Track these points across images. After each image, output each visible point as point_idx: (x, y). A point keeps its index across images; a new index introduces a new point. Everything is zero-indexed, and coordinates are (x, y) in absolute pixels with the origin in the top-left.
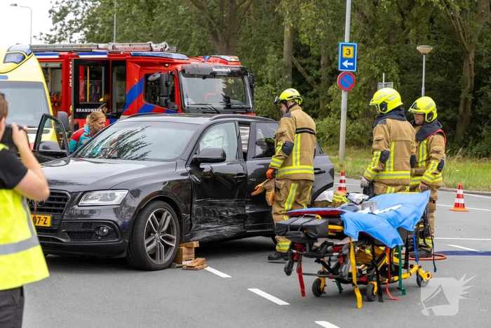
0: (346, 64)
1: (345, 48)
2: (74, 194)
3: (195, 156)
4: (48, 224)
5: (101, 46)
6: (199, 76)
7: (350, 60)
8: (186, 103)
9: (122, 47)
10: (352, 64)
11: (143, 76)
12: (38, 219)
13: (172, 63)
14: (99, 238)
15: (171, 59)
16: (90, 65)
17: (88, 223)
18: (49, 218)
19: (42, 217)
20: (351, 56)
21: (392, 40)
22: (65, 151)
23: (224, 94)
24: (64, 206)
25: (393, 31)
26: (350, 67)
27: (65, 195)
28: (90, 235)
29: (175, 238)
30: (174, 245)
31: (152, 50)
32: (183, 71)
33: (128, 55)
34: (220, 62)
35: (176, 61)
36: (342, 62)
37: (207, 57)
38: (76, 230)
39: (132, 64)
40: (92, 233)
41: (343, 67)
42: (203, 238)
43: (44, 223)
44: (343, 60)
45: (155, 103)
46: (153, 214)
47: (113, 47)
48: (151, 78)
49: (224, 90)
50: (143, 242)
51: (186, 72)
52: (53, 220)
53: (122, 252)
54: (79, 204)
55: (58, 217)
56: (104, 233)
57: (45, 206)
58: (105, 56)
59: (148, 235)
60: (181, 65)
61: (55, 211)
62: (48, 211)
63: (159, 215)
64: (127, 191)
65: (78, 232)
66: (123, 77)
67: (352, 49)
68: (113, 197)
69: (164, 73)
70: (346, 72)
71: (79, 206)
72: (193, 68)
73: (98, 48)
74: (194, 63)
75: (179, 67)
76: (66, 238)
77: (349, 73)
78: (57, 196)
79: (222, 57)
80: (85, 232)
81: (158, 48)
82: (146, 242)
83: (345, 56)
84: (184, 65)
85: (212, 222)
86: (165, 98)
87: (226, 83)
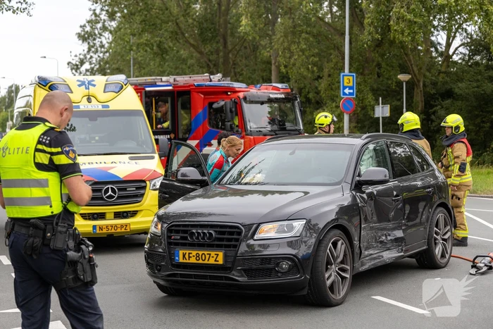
0: (347, 91)
1: (346, 78)
2: (249, 227)
3: (358, 178)
4: (221, 261)
5: (164, 79)
6: (257, 102)
7: (350, 88)
8: (249, 127)
9: (182, 80)
10: (351, 91)
11: (207, 104)
12: (207, 256)
13: (234, 91)
14: (279, 275)
15: (233, 88)
16: (155, 96)
17: (266, 259)
18: (221, 254)
19: (213, 253)
20: (351, 84)
21: (366, 72)
22: (206, 178)
23: (269, 116)
24: (237, 240)
25: (366, 65)
26: (350, 94)
27: (238, 227)
28: (269, 272)
29: (349, 268)
30: (348, 276)
31: (211, 81)
32: (245, 98)
33: (192, 85)
34: (272, 89)
35: (237, 89)
36: (344, 89)
37: (259, 85)
38: (254, 267)
39: (195, 94)
40: (271, 269)
41: (344, 94)
42: (369, 266)
43: (215, 261)
44: (345, 88)
45: (218, 128)
46: (330, 244)
47: (175, 80)
48: (215, 106)
49: (269, 113)
50: (324, 276)
51: (248, 99)
52: (225, 256)
53: (304, 288)
54: (255, 238)
55: (231, 252)
56: (283, 269)
57: (214, 241)
58: (171, 88)
59: (327, 269)
60: (242, 93)
61: (227, 246)
62: (219, 247)
63: (335, 244)
64: (305, 221)
65: (256, 270)
66: (187, 106)
67: (351, 78)
68: (291, 228)
69: (228, 101)
70: (347, 98)
71: (255, 240)
72: (254, 96)
73: (162, 81)
74: (254, 91)
75: (241, 95)
76: (242, 276)
77: (350, 99)
78: (228, 230)
79: (274, 84)
80: (263, 269)
81: (217, 79)
82: (327, 276)
83: (346, 84)
84: (245, 93)
85: (373, 247)
86: (229, 123)
87: (271, 107)
